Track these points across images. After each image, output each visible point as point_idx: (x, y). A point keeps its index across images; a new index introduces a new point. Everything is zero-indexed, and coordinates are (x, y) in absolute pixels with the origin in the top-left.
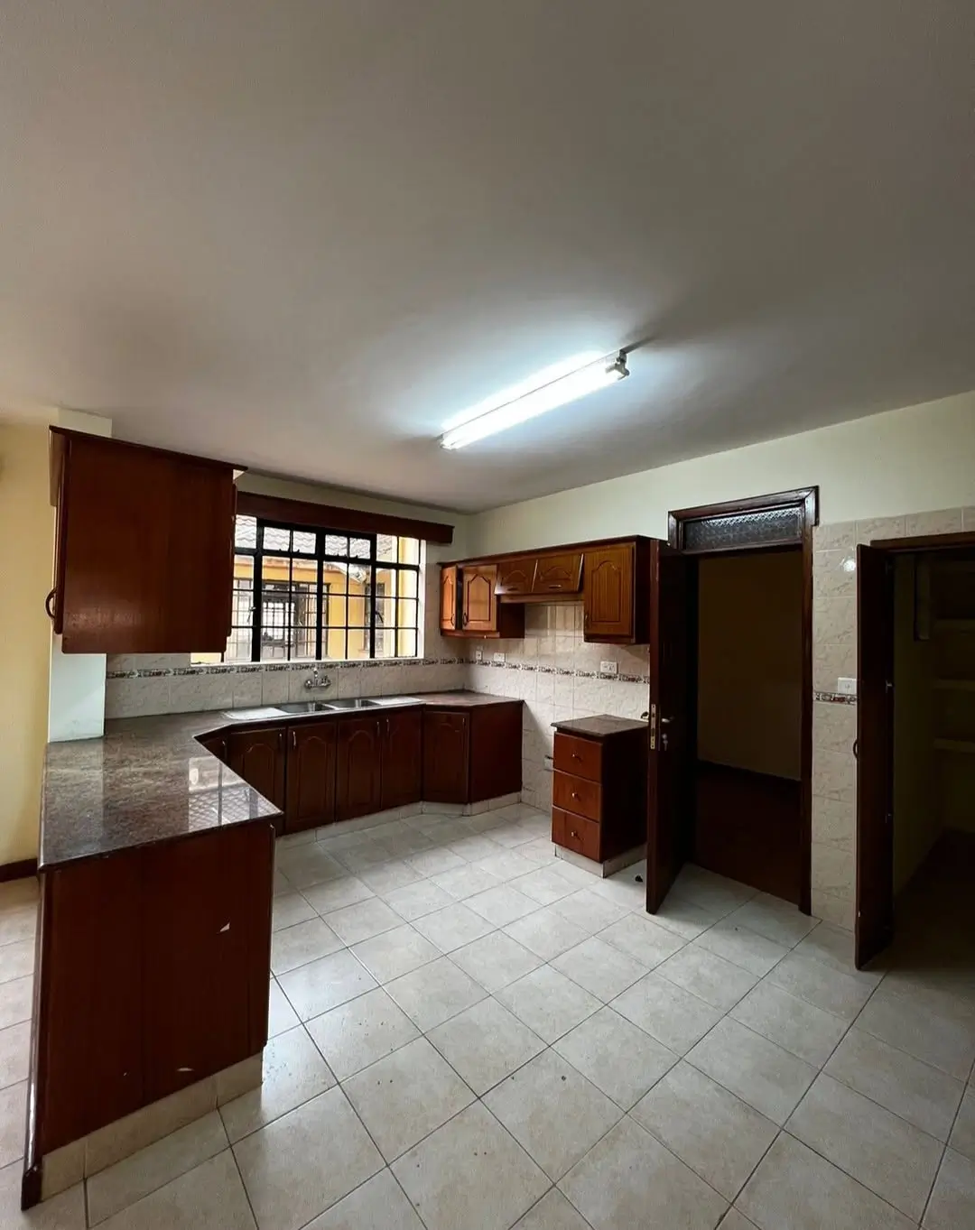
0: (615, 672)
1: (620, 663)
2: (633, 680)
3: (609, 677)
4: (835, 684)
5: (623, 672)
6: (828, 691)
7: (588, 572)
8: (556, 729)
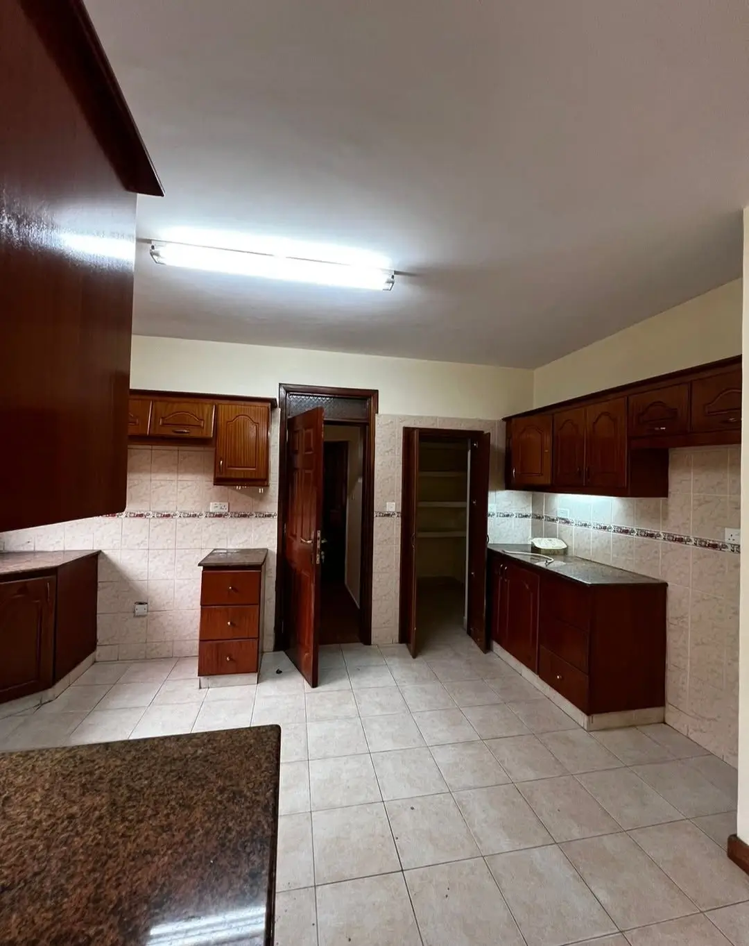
0: (227, 511)
1: (231, 503)
2: (245, 516)
3: (220, 516)
4: (386, 506)
5: (233, 509)
6: (382, 511)
7: (221, 422)
8: (202, 568)
